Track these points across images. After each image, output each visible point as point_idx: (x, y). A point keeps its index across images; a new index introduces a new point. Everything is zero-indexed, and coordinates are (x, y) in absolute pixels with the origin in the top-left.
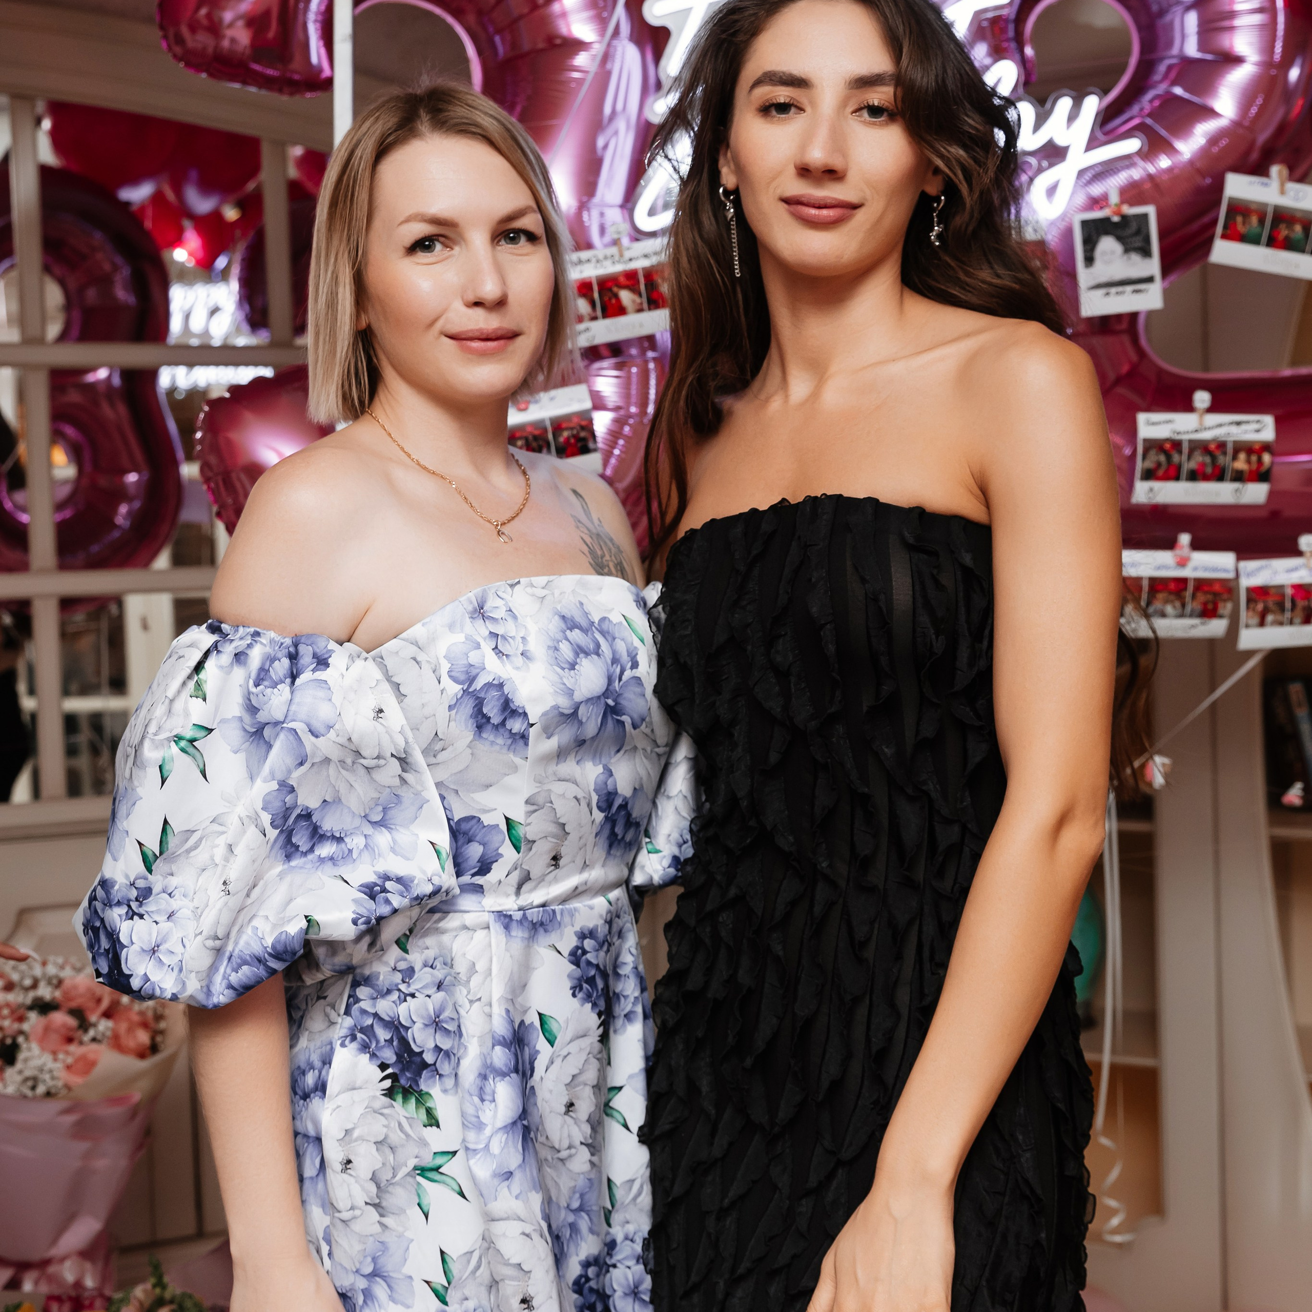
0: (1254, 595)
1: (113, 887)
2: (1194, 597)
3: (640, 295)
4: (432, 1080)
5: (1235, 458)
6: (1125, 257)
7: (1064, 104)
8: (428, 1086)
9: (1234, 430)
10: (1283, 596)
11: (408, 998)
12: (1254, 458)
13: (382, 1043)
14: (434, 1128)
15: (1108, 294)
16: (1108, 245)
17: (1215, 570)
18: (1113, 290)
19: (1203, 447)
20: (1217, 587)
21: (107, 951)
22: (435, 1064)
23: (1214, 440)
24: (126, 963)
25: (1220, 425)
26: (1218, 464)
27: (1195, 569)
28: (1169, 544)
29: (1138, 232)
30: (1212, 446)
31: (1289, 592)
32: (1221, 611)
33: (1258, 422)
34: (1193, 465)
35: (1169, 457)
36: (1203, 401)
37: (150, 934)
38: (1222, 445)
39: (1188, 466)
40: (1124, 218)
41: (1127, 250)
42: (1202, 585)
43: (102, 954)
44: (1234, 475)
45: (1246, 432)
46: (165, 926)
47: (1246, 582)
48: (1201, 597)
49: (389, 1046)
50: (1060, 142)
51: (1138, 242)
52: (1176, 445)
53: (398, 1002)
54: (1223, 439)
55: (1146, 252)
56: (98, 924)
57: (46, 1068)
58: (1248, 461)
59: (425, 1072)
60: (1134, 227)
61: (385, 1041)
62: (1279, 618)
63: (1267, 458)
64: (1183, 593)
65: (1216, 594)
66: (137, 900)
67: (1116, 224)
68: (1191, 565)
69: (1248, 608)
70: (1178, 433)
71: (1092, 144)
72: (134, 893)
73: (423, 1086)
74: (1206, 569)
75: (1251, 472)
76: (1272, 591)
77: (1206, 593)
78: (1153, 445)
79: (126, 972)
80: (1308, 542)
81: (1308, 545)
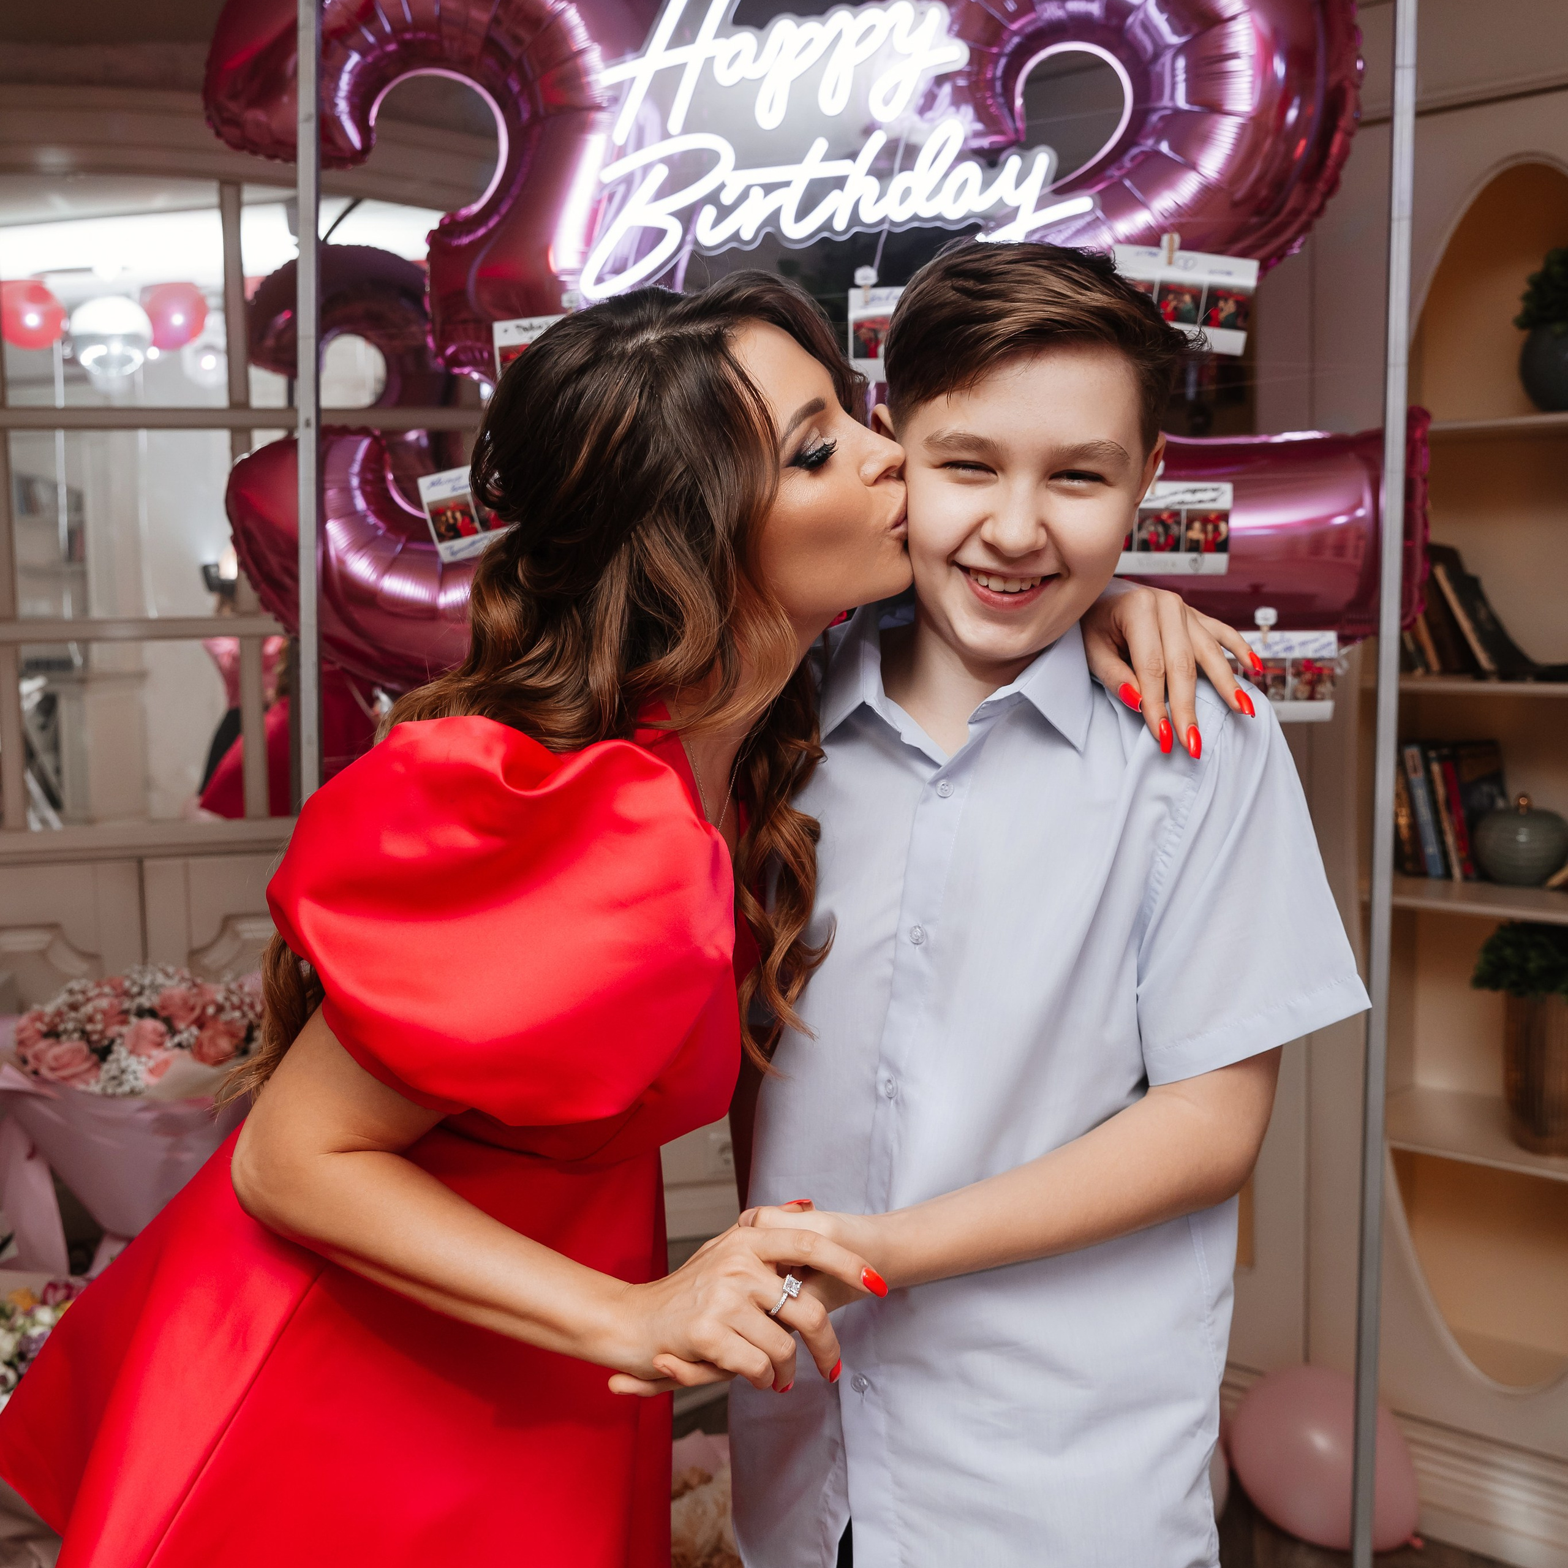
5: (1189, 527)
7: (1014, 163)
9: (1188, 497)
12: (1210, 527)
23: (1167, 509)
25: (1175, 493)
26: (1171, 533)
30: (1165, 516)
33: (1214, 490)
34: (1144, 535)
38: (1175, 514)
44: (1188, 544)
45: (1200, 502)
50: (1011, 201)
54: (1177, 507)
57: (130, 1070)
58: (1204, 531)
71: (1042, 203)
75: (1206, 541)
80: (1266, 615)
81: (1266, 619)
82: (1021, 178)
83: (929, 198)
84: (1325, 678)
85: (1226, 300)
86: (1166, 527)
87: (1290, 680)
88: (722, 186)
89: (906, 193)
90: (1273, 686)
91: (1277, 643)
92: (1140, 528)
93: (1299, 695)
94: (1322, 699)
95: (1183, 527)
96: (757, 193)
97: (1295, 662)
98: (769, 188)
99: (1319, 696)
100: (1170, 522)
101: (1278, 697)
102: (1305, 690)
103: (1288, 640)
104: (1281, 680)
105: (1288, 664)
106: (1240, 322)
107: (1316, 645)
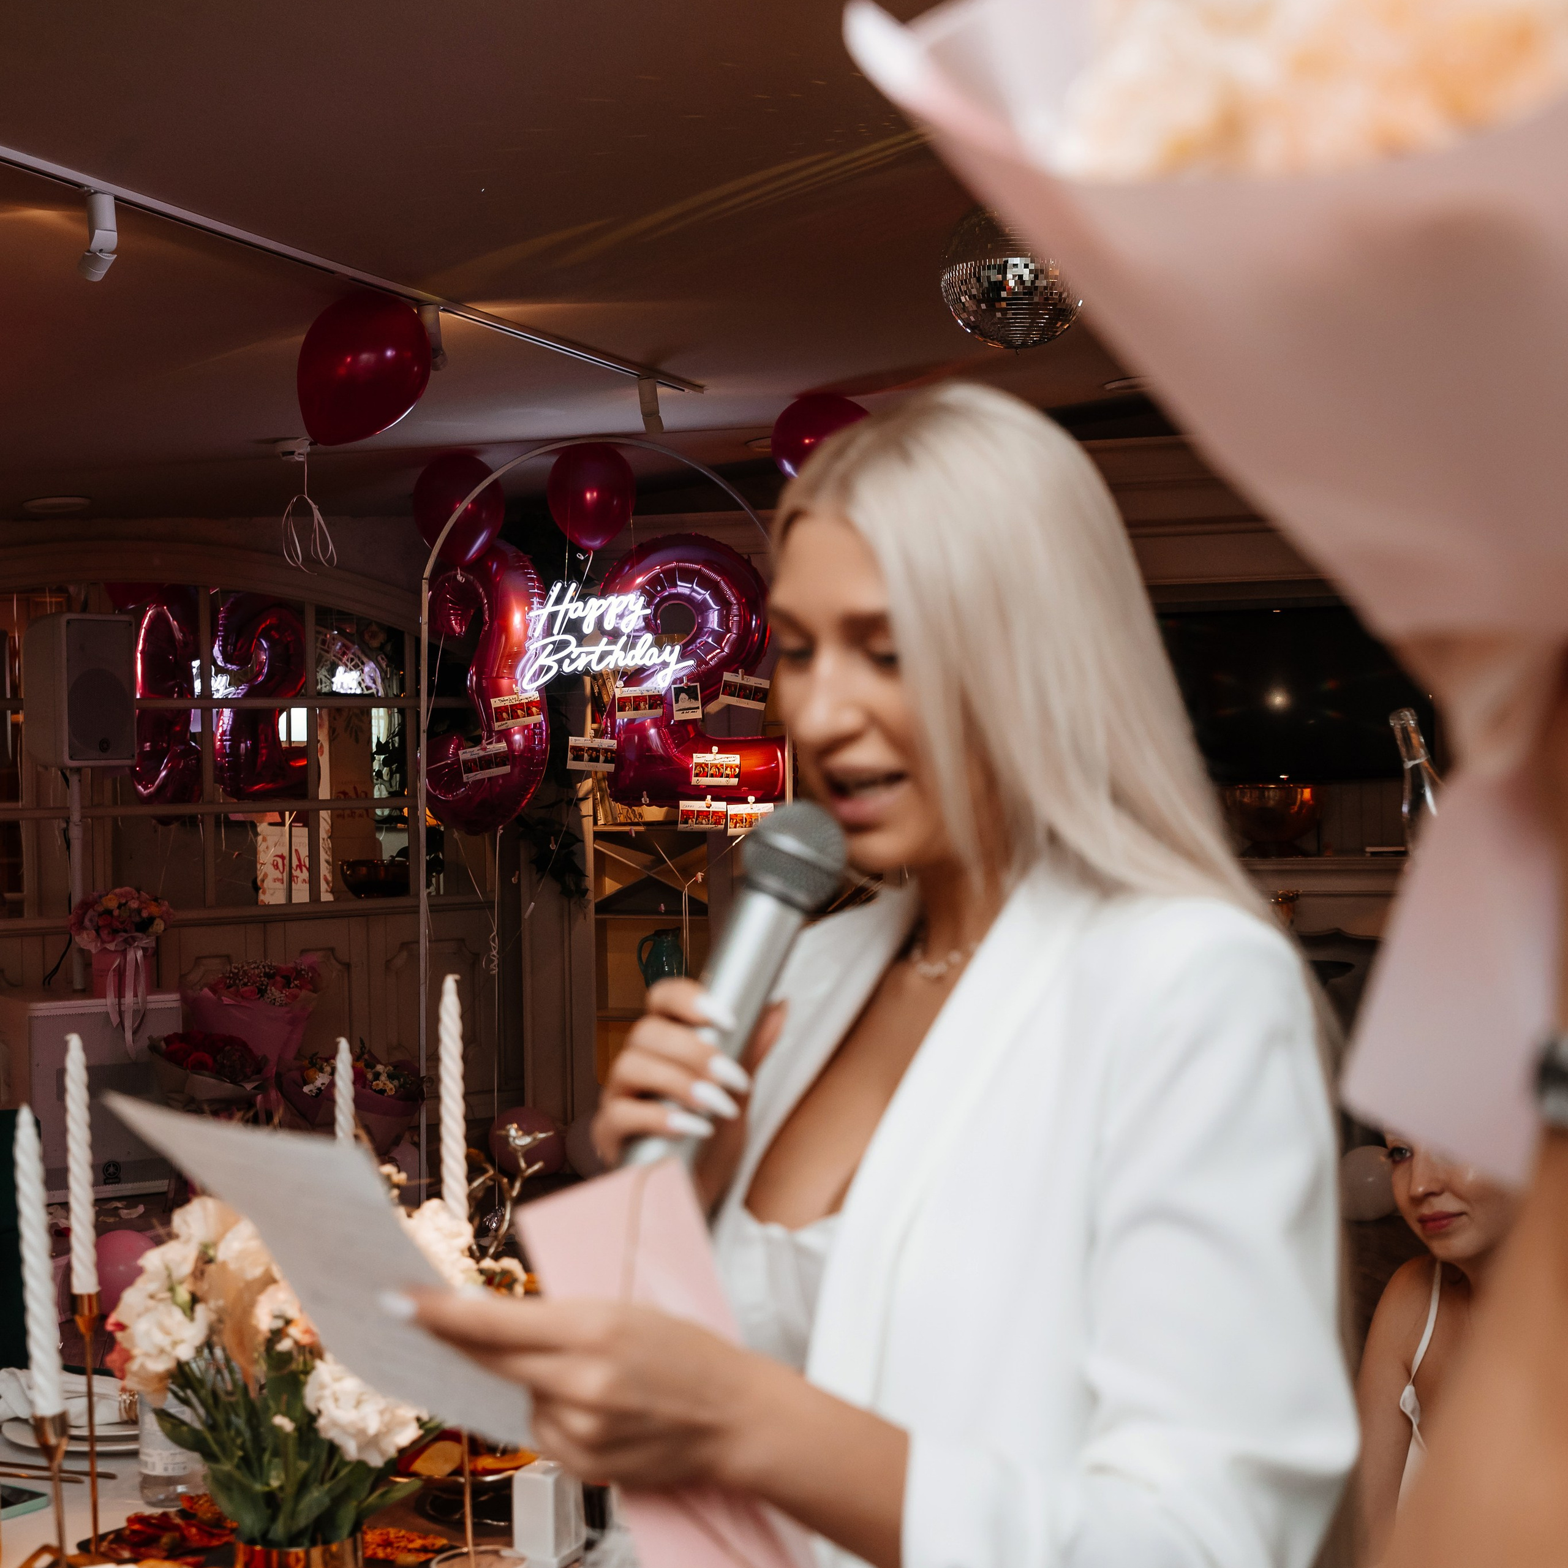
0: (733, 817)
2: (712, 817)
3: (524, 712)
7: (669, 648)
9: (726, 760)
12: (733, 770)
15: (683, 713)
16: (683, 696)
17: (720, 808)
18: (685, 711)
20: (720, 814)
23: (719, 763)
25: (721, 758)
27: (713, 808)
28: (704, 799)
30: (718, 766)
32: (721, 822)
33: (734, 757)
34: (712, 772)
35: (704, 769)
38: (722, 765)
40: (689, 686)
42: (715, 813)
45: (730, 761)
47: (730, 813)
48: (715, 817)
50: (667, 661)
51: (693, 695)
52: (707, 765)
54: (722, 763)
55: (696, 699)
60: (692, 690)
62: (742, 825)
65: (720, 816)
67: (686, 688)
68: (711, 806)
69: (731, 821)
70: (707, 761)
71: (678, 662)
74: (716, 808)
76: (739, 815)
77: (717, 816)
78: (698, 765)
80: (751, 799)
82: (672, 652)
83: (641, 659)
86: (719, 769)
87: (760, 820)
88: (572, 652)
89: (633, 657)
90: (755, 822)
91: (755, 808)
95: (724, 769)
96: (583, 655)
97: (761, 814)
98: (588, 653)
103: (758, 807)
104: (757, 820)
105: (759, 815)
107: (767, 808)
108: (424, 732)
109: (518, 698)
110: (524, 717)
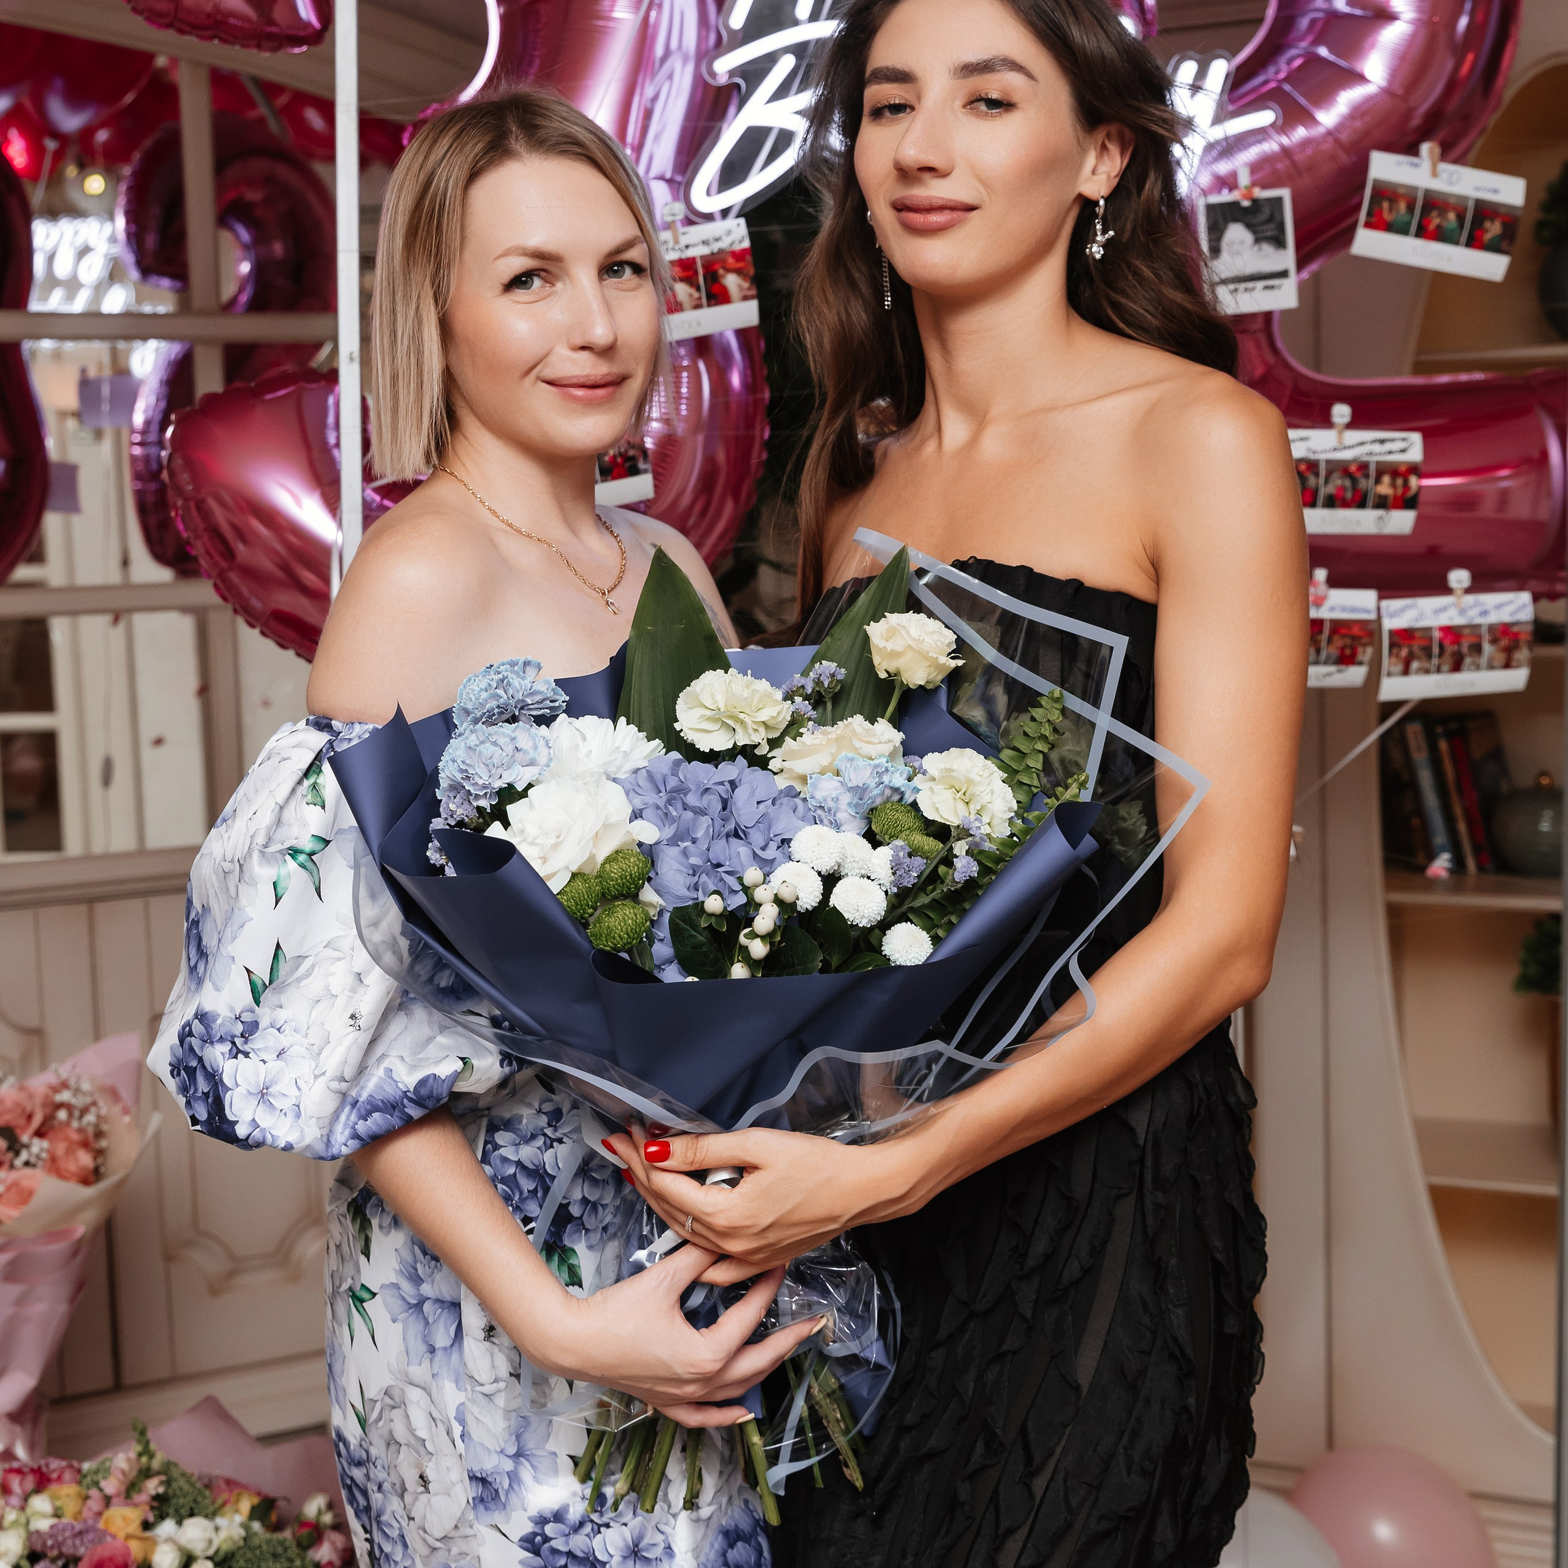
0: (1397, 639)
1: (215, 1020)
2: (1330, 641)
4: (577, 1235)
5: (1378, 481)
6: (1256, 248)
7: (1189, 69)
8: (573, 1241)
9: (1377, 448)
10: (1431, 639)
11: (555, 1144)
12: (1400, 482)
13: (526, 1194)
14: (576, 1287)
15: (1236, 291)
16: (1236, 234)
17: (1354, 610)
18: (1242, 286)
19: (1342, 468)
20: (1356, 630)
21: (206, 1095)
22: (581, 1217)
23: (1355, 460)
24: (231, 1107)
25: (1362, 444)
27: (1332, 609)
29: (1271, 219)
30: (1353, 468)
31: (1437, 635)
32: (1360, 657)
33: (1404, 439)
34: (1331, 489)
36: (1343, 416)
37: (257, 1075)
38: (1363, 467)
39: (1323, 492)
40: (1255, 201)
41: (1257, 241)
42: (1338, 626)
43: (199, 1098)
44: (1376, 500)
45: (1390, 452)
46: (274, 1065)
47: (1390, 624)
48: (1338, 642)
49: (532, 1198)
51: (1270, 230)
53: (544, 1148)
54: (1366, 459)
55: (1279, 242)
56: (194, 1063)
58: (1393, 485)
59: (569, 1226)
60: (1266, 213)
61: (529, 1191)
62: (1426, 665)
63: (1414, 481)
64: (1319, 637)
65: (1355, 638)
66: (242, 1036)
67: (1245, 209)
68: (1328, 604)
69: (1390, 653)
70: (1314, 453)
71: (1221, 116)
72: (239, 1028)
73: (567, 1242)
74: (1344, 609)
75: (1395, 497)
76: (1418, 634)
77: (1344, 636)
79: (231, 1117)
80: (1459, 578)
81: (1460, 582)
82: (1197, 84)
84: (1521, 644)
85: (1492, 220)
86: (1354, 481)
87: (1487, 648)
90: (1470, 655)
91: (1471, 608)
92: (1326, 482)
93: (1496, 663)
94: (1518, 666)
95: (1372, 481)
97: (1491, 628)
99: (1514, 663)
100: (1358, 475)
101: (1473, 667)
102: (1501, 657)
103: (1482, 604)
104: (1477, 648)
105: (1484, 631)
106: (1505, 246)
107: (1511, 607)
108: (352, 359)
109: (676, 242)
110: (698, 306)
